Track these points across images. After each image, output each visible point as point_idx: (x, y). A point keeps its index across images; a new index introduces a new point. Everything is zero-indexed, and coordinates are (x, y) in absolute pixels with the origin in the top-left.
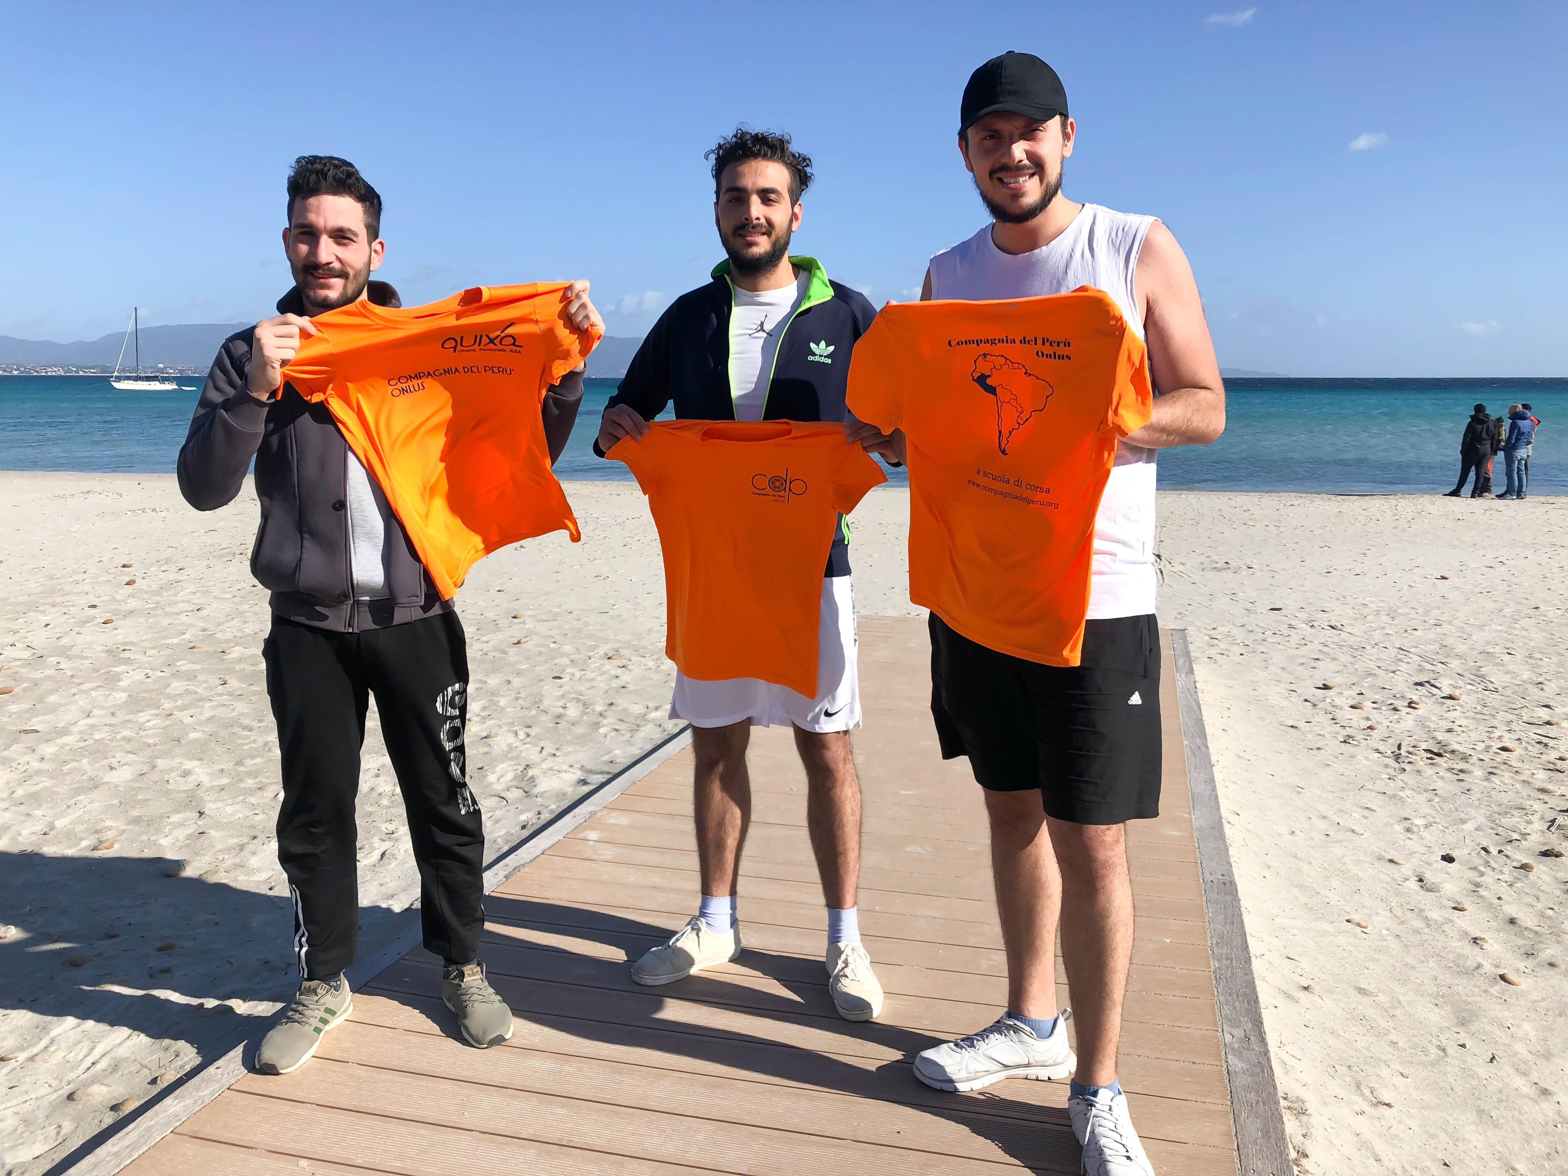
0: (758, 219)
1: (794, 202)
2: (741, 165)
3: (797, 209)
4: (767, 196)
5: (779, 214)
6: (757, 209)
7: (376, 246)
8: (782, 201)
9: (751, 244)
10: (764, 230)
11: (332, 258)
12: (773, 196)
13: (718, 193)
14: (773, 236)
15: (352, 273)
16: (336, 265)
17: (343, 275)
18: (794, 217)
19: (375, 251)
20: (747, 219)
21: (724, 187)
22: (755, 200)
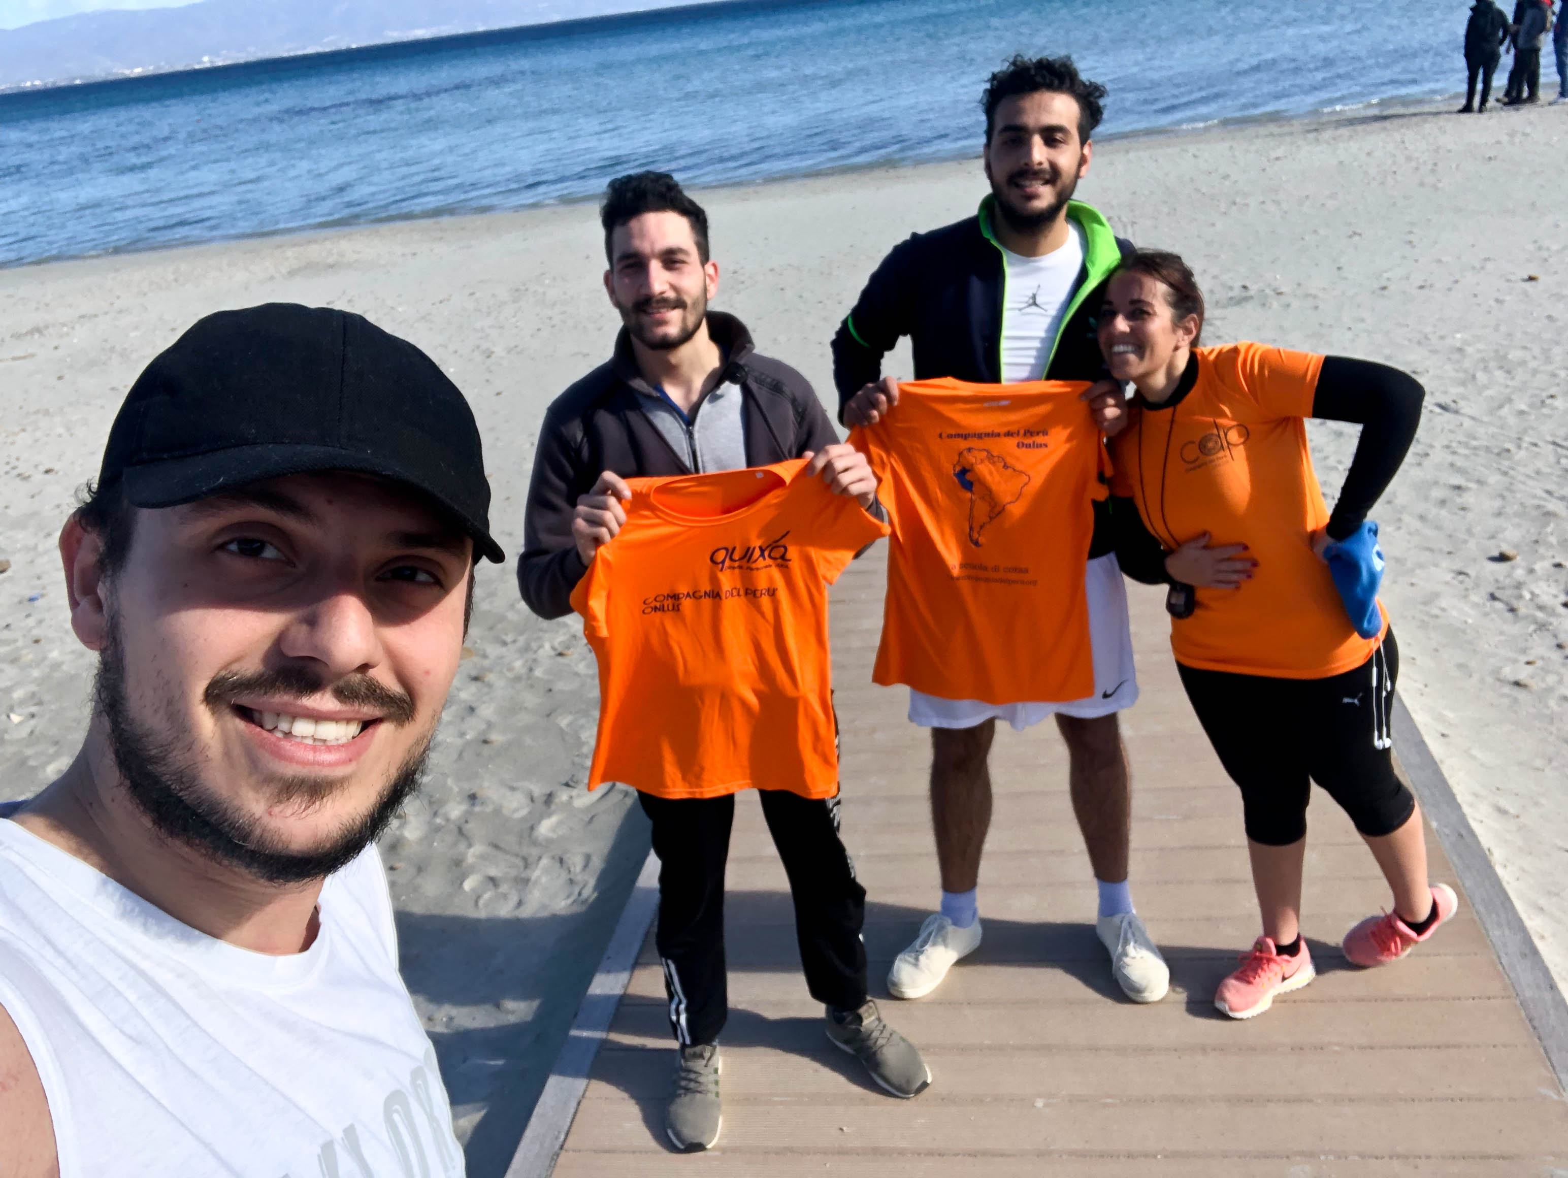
0: (1040, 164)
1: (1083, 142)
2: (1023, 98)
3: (1086, 151)
4: (1051, 136)
5: (1066, 158)
6: (1039, 153)
7: (710, 269)
8: (1071, 142)
9: (1033, 197)
10: (1047, 177)
11: (666, 287)
12: (1059, 136)
13: (989, 133)
14: (1059, 184)
15: (689, 301)
16: (671, 295)
17: (679, 304)
18: (1083, 161)
19: (710, 276)
20: (1026, 164)
21: (999, 124)
22: (1037, 140)
